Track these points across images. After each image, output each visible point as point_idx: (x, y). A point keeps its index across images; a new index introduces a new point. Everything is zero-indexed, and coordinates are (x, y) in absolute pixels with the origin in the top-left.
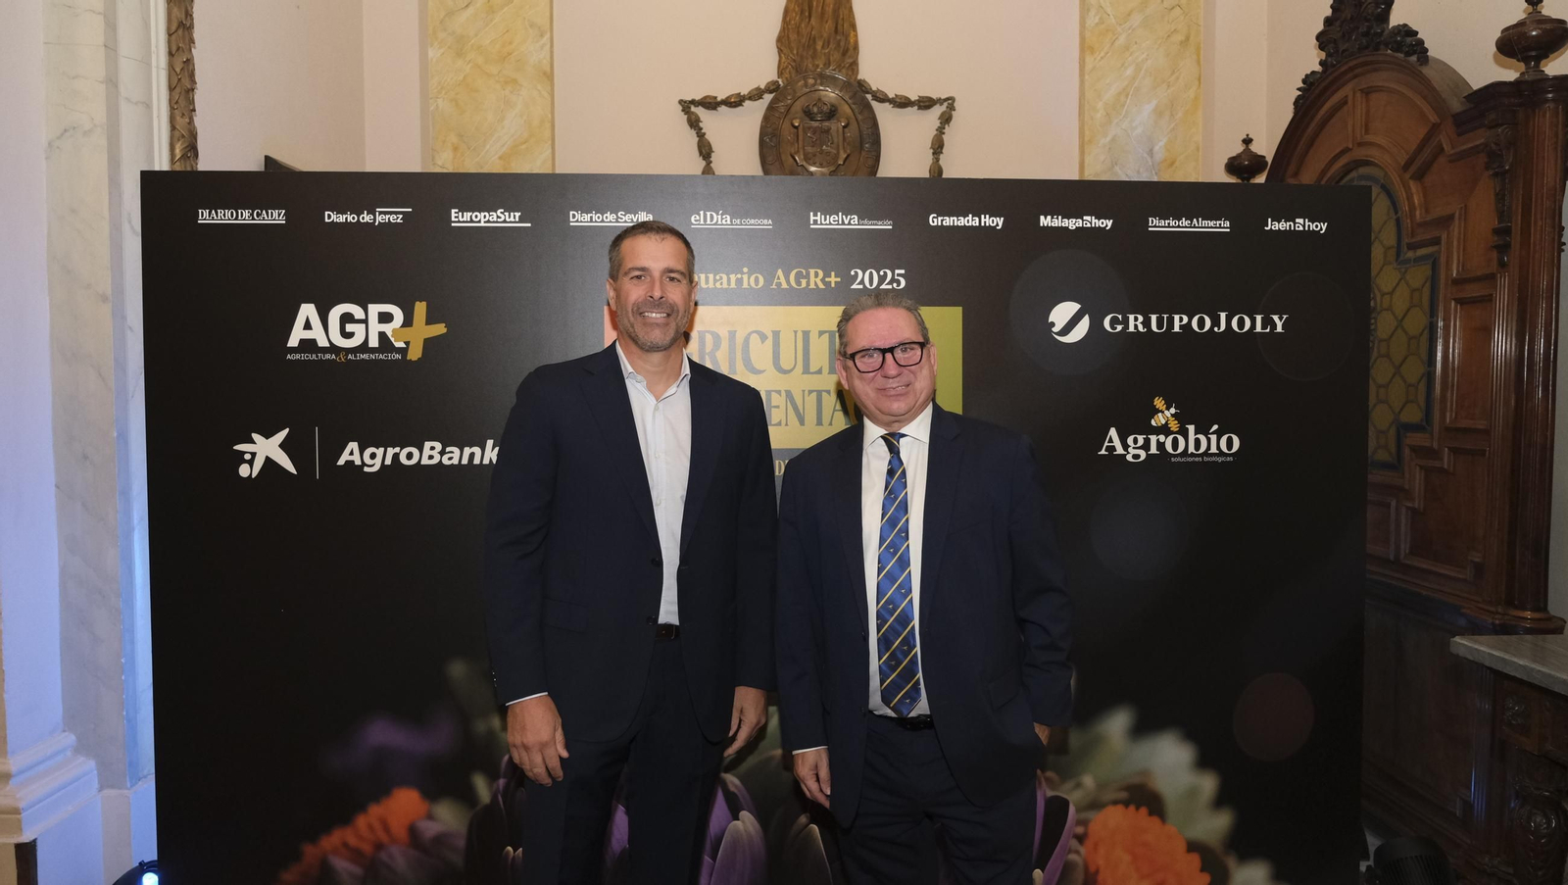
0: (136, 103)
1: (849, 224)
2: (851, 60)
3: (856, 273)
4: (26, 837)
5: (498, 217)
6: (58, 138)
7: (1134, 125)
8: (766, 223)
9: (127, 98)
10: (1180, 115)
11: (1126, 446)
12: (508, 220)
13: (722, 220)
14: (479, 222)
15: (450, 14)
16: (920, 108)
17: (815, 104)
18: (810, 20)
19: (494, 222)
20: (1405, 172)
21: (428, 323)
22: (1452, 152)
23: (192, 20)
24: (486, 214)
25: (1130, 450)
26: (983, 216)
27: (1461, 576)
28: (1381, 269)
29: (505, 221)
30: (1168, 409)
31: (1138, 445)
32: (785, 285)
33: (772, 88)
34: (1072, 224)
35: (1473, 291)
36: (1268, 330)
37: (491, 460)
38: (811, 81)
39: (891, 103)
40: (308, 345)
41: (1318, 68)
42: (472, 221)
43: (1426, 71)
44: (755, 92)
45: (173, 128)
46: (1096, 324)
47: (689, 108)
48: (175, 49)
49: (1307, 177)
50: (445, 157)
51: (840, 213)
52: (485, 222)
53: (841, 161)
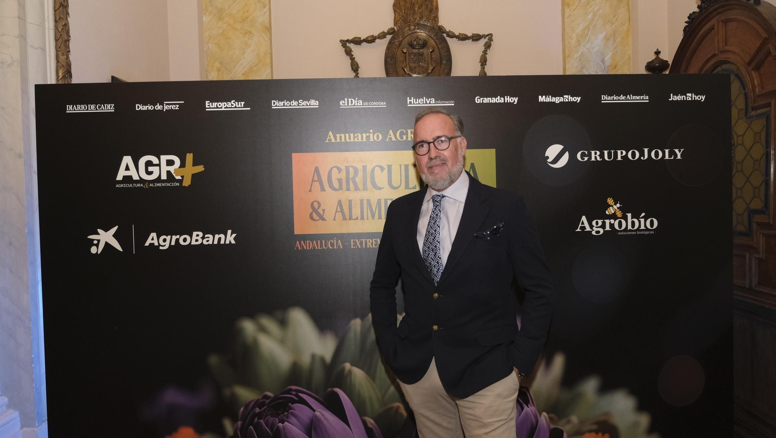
0: (37, 49)
1: (430, 103)
2: (434, 15)
5: (232, 105)
7: (593, 46)
8: (383, 104)
9: (32, 46)
10: (619, 39)
11: (591, 226)
12: (237, 106)
13: (357, 103)
14: (221, 108)
16: (473, 40)
17: (415, 40)
19: (230, 108)
20: (749, 66)
21: (194, 165)
24: (225, 103)
25: (594, 228)
26: (506, 97)
28: (737, 122)
29: (236, 107)
30: (615, 204)
31: (599, 225)
32: (394, 139)
33: (391, 32)
34: (557, 100)
36: (672, 158)
37: (230, 241)
38: (412, 27)
39: (457, 38)
40: (128, 179)
41: (697, 10)
42: (217, 108)
43: (759, 8)
44: (382, 34)
45: (58, 61)
46: (572, 157)
47: (346, 44)
48: (58, 18)
49: (693, 71)
50: (213, 75)
51: (424, 98)
52: (225, 108)
53: (430, 71)
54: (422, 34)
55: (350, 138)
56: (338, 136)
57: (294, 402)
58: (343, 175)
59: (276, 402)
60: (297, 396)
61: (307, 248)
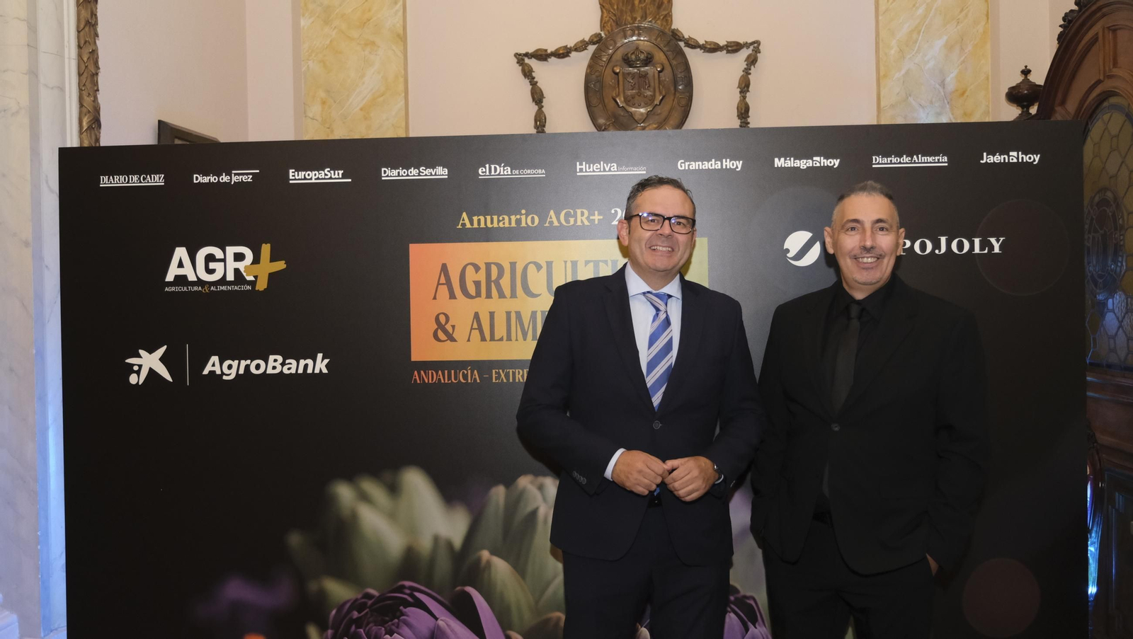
0: (52, 88)
1: (610, 170)
2: (665, 13)
3: (616, 212)
5: (326, 175)
7: (926, 59)
8: (540, 173)
9: (46, 85)
10: (969, 48)
12: (333, 177)
13: (502, 171)
14: (311, 179)
16: (728, 52)
17: (633, 53)
19: (322, 179)
21: (272, 260)
23: (96, 18)
24: (317, 172)
26: (724, 160)
28: (1127, 191)
29: (331, 178)
32: (556, 223)
33: (596, 40)
34: (803, 164)
36: (985, 252)
37: (321, 370)
39: (701, 49)
40: (181, 280)
41: (1075, 8)
42: (305, 179)
44: (580, 45)
45: (81, 105)
47: (523, 60)
48: (82, 42)
49: (1072, 106)
50: (315, 110)
51: (602, 163)
52: (315, 179)
53: (657, 102)
54: (641, 41)
55: (492, 223)
56: (475, 219)
57: (407, 604)
58: (481, 276)
59: (381, 604)
60: (412, 596)
61: (428, 381)
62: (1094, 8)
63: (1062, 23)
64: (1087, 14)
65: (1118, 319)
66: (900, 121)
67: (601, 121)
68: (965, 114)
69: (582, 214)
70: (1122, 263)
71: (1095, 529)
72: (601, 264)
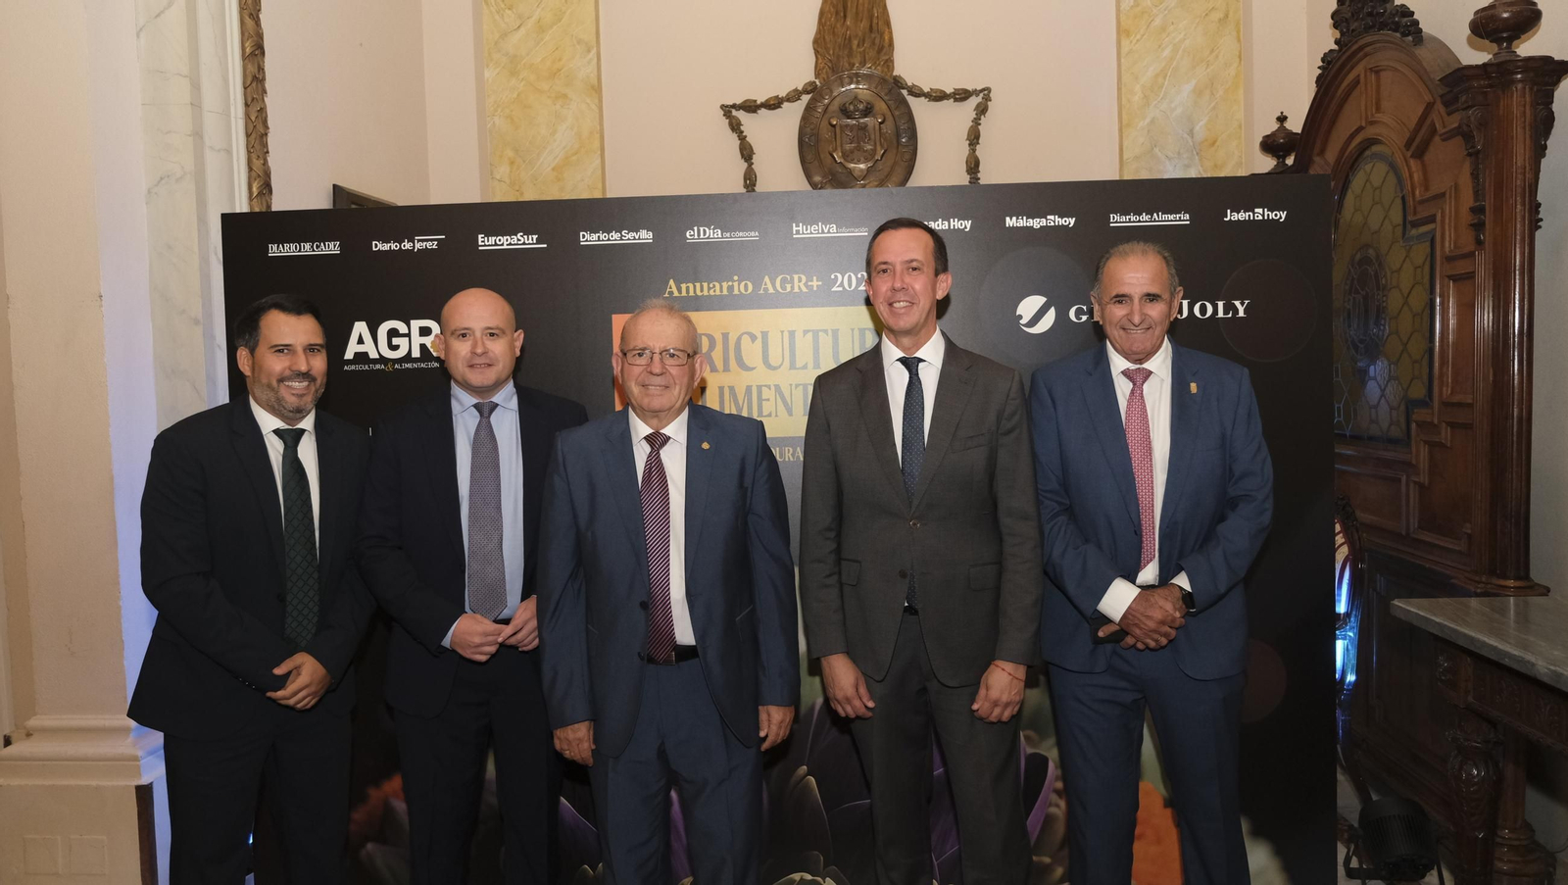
0: (219, 151)
1: (829, 232)
2: (887, 57)
3: (836, 276)
4: (144, 781)
5: (519, 240)
6: (156, 186)
7: (1173, 105)
8: (754, 235)
9: (212, 148)
10: (1220, 93)
12: (527, 242)
13: (713, 234)
14: (502, 245)
15: (504, 35)
16: (956, 100)
17: (852, 103)
18: (845, 20)
19: (515, 244)
20: (1408, 150)
22: (1444, 131)
23: (264, 73)
24: (508, 237)
26: (952, 220)
27: (1457, 548)
28: (1390, 248)
29: (524, 244)
32: (771, 291)
33: (810, 88)
34: (1036, 223)
35: (1462, 267)
36: (1230, 315)
38: (847, 80)
39: (926, 97)
40: (362, 357)
41: (1336, 47)
42: (496, 244)
43: (1420, 52)
44: (793, 94)
45: (250, 169)
46: (1062, 316)
47: (731, 112)
48: (249, 100)
49: (1331, 155)
50: (503, 171)
51: (820, 223)
52: (507, 245)
53: (878, 157)
54: (860, 89)
55: (702, 291)
56: (684, 286)
62: (1355, 47)
63: (1321, 64)
64: (1347, 54)
65: (1380, 386)
66: (1144, 175)
67: (817, 179)
68: (1216, 166)
69: (800, 280)
70: (1384, 326)
71: (1354, 613)
72: (820, 333)
